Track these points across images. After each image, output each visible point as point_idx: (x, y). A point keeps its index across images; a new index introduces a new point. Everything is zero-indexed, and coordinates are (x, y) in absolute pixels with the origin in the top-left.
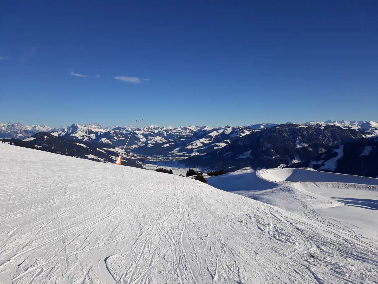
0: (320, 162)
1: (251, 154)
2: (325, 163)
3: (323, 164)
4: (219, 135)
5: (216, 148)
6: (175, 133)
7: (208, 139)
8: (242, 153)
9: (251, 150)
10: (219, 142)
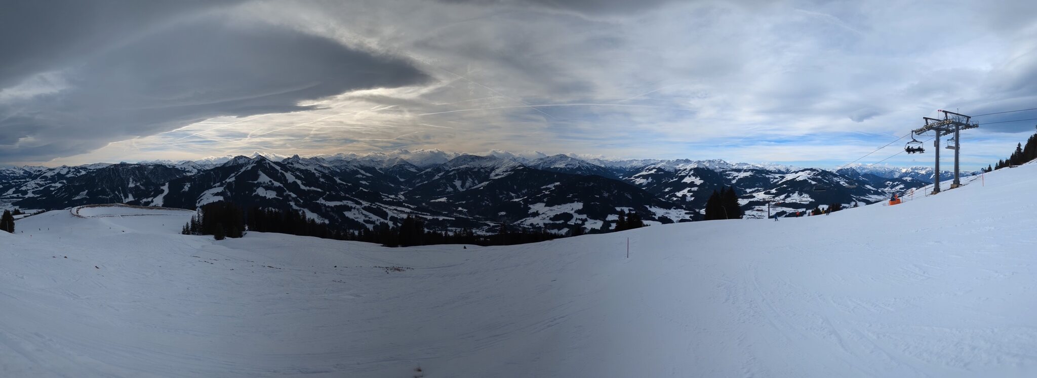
0: (150, 199)
1: (87, 194)
2: (154, 200)
3: (152, 201)
4: (55, 175)
5: (52, 189)
6: (8, 174)
7: (44, 180)
8: (78, 194)
9: (87, 189)
10: (55, 182)
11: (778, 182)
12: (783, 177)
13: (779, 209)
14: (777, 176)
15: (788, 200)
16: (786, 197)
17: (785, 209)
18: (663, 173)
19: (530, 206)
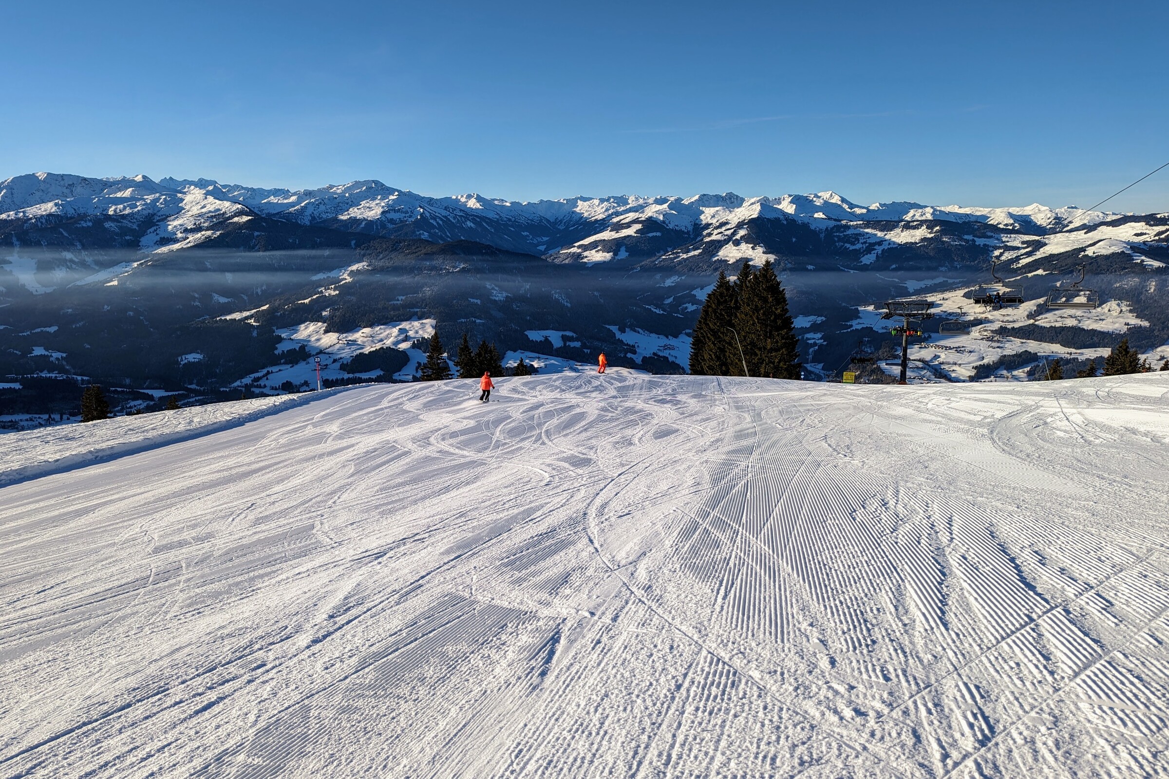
11: (1018, 259)
12: (1039, 245)
13: (1014, 346)
14: (1016, 241)
15: (1047, 320)
16: (1042, 310)
17: (1033, 346)
18: (658, 234)
19: (278, 332)
